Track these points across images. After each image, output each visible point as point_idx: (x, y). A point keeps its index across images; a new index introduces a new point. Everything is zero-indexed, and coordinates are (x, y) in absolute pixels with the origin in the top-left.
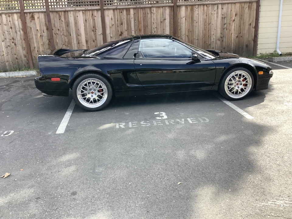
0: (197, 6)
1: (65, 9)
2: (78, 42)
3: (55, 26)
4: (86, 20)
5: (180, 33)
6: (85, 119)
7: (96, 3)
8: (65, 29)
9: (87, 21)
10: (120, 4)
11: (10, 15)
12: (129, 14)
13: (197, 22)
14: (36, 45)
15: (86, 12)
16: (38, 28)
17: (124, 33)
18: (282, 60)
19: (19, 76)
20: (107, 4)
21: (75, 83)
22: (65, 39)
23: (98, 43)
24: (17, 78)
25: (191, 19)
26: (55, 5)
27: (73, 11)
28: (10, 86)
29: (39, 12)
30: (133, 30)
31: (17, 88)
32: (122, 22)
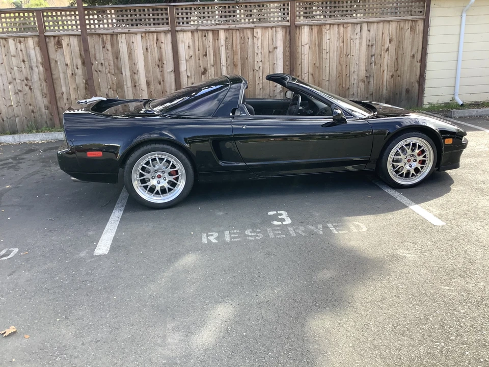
0: (328, 27)
1: (113, 30)
2: (133, 85)
3: (95, 58)
4: (147, 49)
5: (300, 69)
6: (147, 225)
7: (163, 21)
8: (112, 63)
9: (149, 50)
10: (202, 22)
11: (22, 39)
12: (218, 40)
13: (327, 53)
14: (64, 89)
15: (147, 35)
16: (68, 62)
17: (209, 70)
18: (467, 114)
19: (36, 141)
20: (181, 23)
21: (128, 161)
22: (112, 79)
23: (167, 85)
24: (32, 144)
25: (318, 46)
26: (97, 24)
27: (125, 33)
28: (19, 159)
29: (69, 35)
30: (224, 64)
31: (31, 163)
32: (206, 53)
